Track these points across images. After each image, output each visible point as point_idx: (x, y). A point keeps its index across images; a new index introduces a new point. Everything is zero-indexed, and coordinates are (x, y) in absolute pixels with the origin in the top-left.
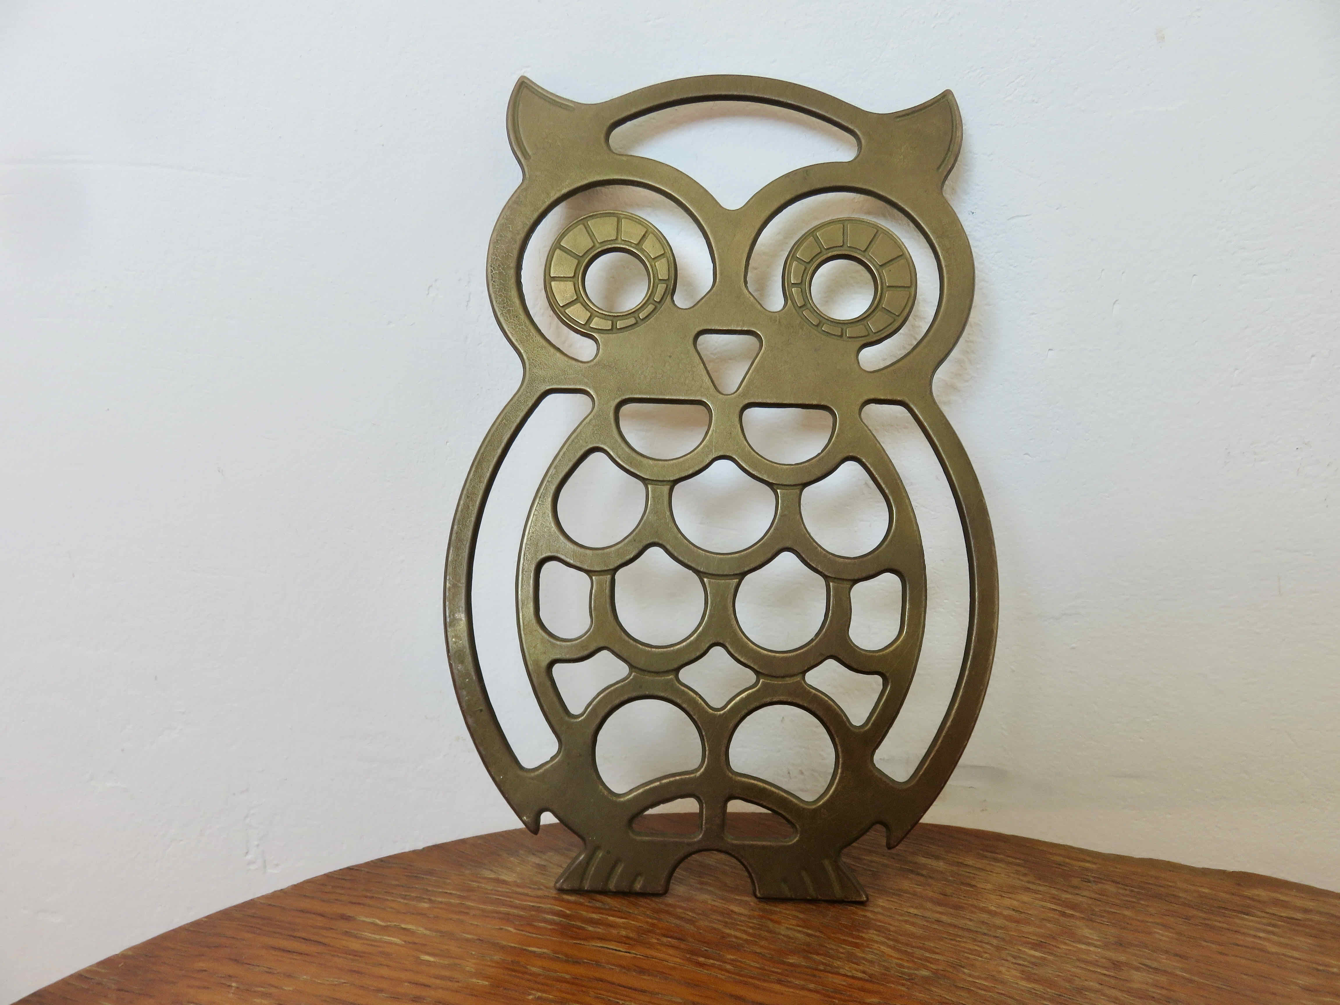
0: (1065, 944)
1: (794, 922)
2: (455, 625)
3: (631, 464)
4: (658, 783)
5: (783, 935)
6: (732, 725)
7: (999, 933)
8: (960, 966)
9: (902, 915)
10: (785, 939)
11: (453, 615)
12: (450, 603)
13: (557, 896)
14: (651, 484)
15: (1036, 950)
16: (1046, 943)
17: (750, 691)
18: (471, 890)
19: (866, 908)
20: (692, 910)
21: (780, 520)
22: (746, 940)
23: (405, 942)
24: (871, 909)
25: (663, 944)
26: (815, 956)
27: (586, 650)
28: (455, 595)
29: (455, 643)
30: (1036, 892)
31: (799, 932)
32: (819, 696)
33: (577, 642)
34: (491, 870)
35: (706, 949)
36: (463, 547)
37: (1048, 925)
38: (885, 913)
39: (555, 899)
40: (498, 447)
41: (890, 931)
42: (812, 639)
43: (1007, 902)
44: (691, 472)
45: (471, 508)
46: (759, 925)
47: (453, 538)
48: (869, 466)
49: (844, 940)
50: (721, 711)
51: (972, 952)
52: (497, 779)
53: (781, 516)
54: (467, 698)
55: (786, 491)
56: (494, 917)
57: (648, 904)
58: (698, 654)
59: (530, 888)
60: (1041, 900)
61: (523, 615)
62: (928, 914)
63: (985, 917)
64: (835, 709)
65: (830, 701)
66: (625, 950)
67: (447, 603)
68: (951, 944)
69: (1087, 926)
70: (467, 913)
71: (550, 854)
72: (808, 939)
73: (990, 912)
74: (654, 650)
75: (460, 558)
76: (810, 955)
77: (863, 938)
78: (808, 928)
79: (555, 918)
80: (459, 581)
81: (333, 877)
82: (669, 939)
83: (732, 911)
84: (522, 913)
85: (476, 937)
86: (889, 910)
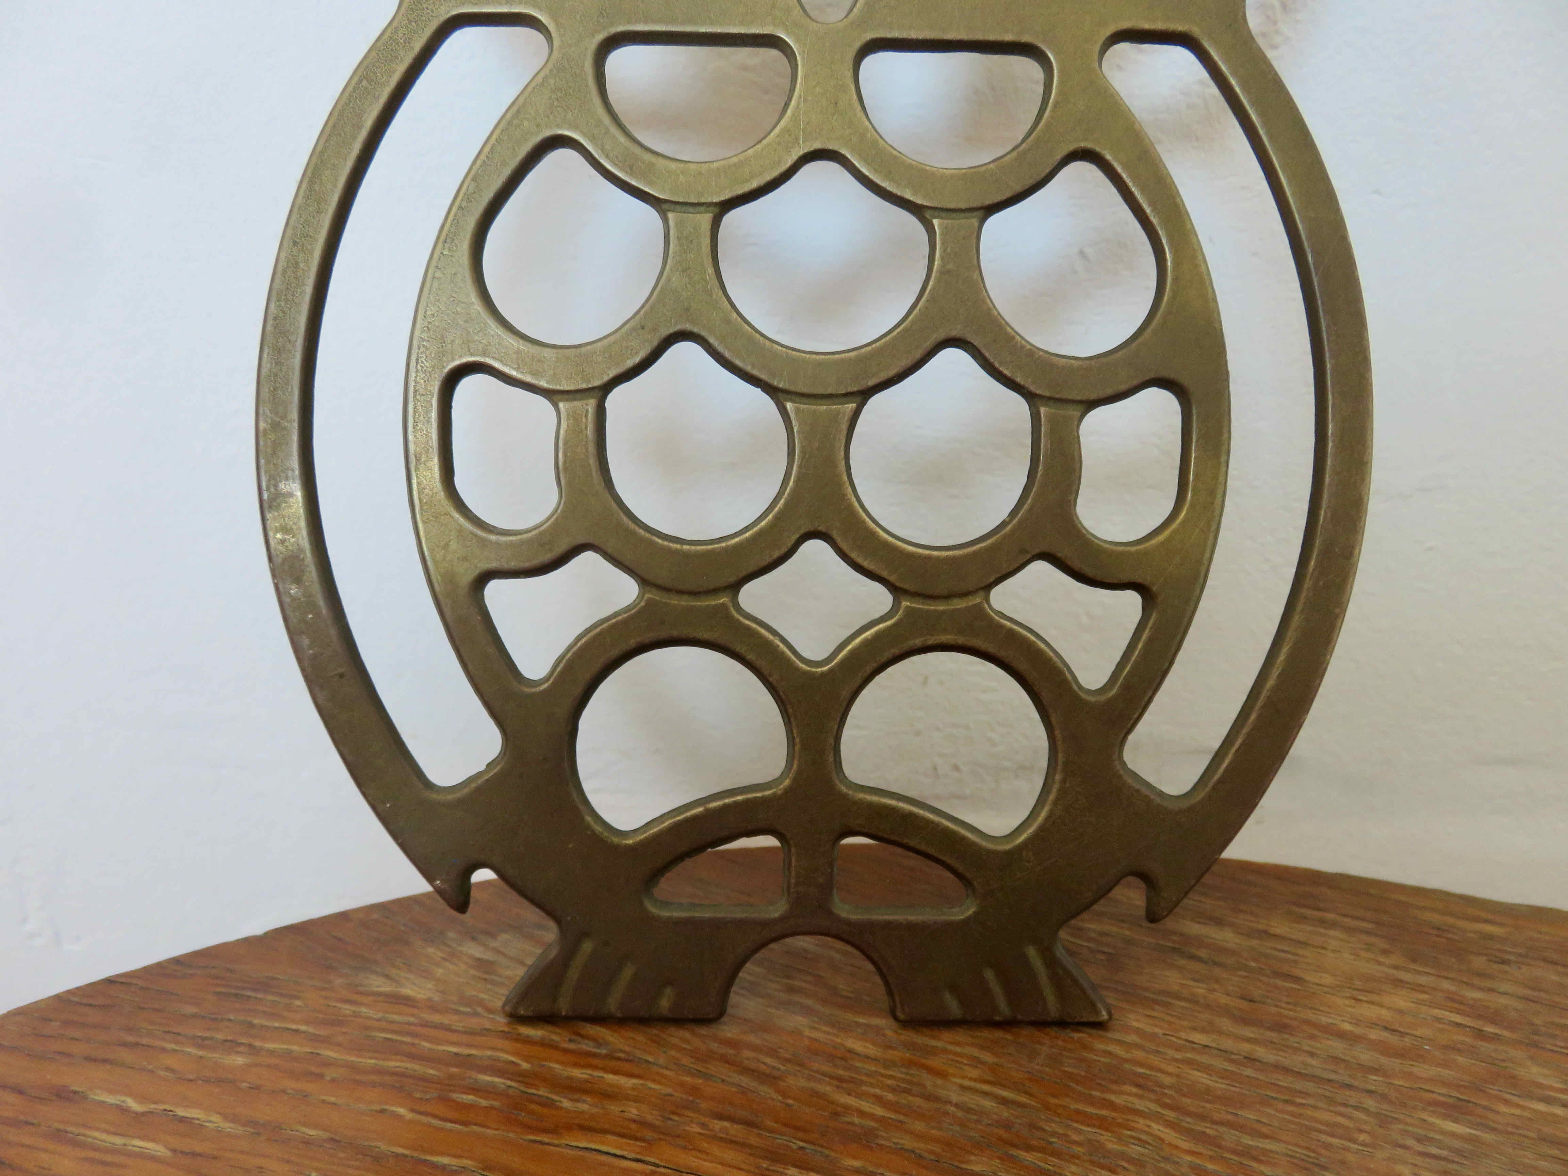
0: (1506, 1102)
1: (975, 1073)
2: (279, 505)
3: (631, 171)
4: (701, 809)
5: (957, 1105)
6: (845, 693)
7: (1374, 1081)
8: (1317, 1165)
9: (1178, 1049)
10: (960, 1114)
11: (276, 486)
12: (268, 462)
13: (506, 1029)
14: (673, 211)
15: (1456, 1121)
16: (1469, 1102)
17: (881, 626)
18: (336, 1022)
19: (1109, 1035)
20: (773, 1052)
21: (938, 281)
22: (881, 1120)
23: (174, 1151)
24: (1118, 1036)
25: (714, 1138)
26: (1021, 1152)
27: (550, 550)
28: (277, 446)
29: (282, 542)
30: (1419, 988)
31: (986, 1094)
32: (1018, 632)
33: (530, 535)
34: (387, 976)
35: (802, 1144)
36: (289, 346)
37: (1460, 1059)
38: (1147, 1044)
39: (504, 1035)
40: (354, 138)
41: (1162, 1086)
42: (1004, 521)
43: (1369, 1012)
44: (754, 184)
45: (302, 265)
46: (904, 1081)
47: (269, 328)
48: (1119, 169)
49: (1078, 1112)
50: (825, 666)
51: (1333, 1129)
52: (380, 810)
53: (942, 273)
54: (311, 651)
55: (950, 221)
56: (374, 1085)
57: (687, 1041)
58: (776, 554)
59: (457, 1012)
60: (1432, 1005)
61: (419, 483)
62: (1228, 1044)
63: (1337, 1047)
64: (1050, 659)
65: (1039, 643)
66: (633, 1156)
67: (262, 461)
68: (1287, 1113)
69: (1532, 1058)
70: (321, 1076)
71: (505, 936)
72: (1005, 1114)
73: (1341, 1035)
74: (686, 547)
75: (284, 368)
76: (1014, 1152)
77: (1113, 1106)
78: (1003, 1086)
79: (497, 1080)
80: (284, 417)
81: (70, 1001)
82: (726, 1124)
83: (850, 1051)
84: (431, 1072)
85: (326, 1135)
86: (1153, 1037)
